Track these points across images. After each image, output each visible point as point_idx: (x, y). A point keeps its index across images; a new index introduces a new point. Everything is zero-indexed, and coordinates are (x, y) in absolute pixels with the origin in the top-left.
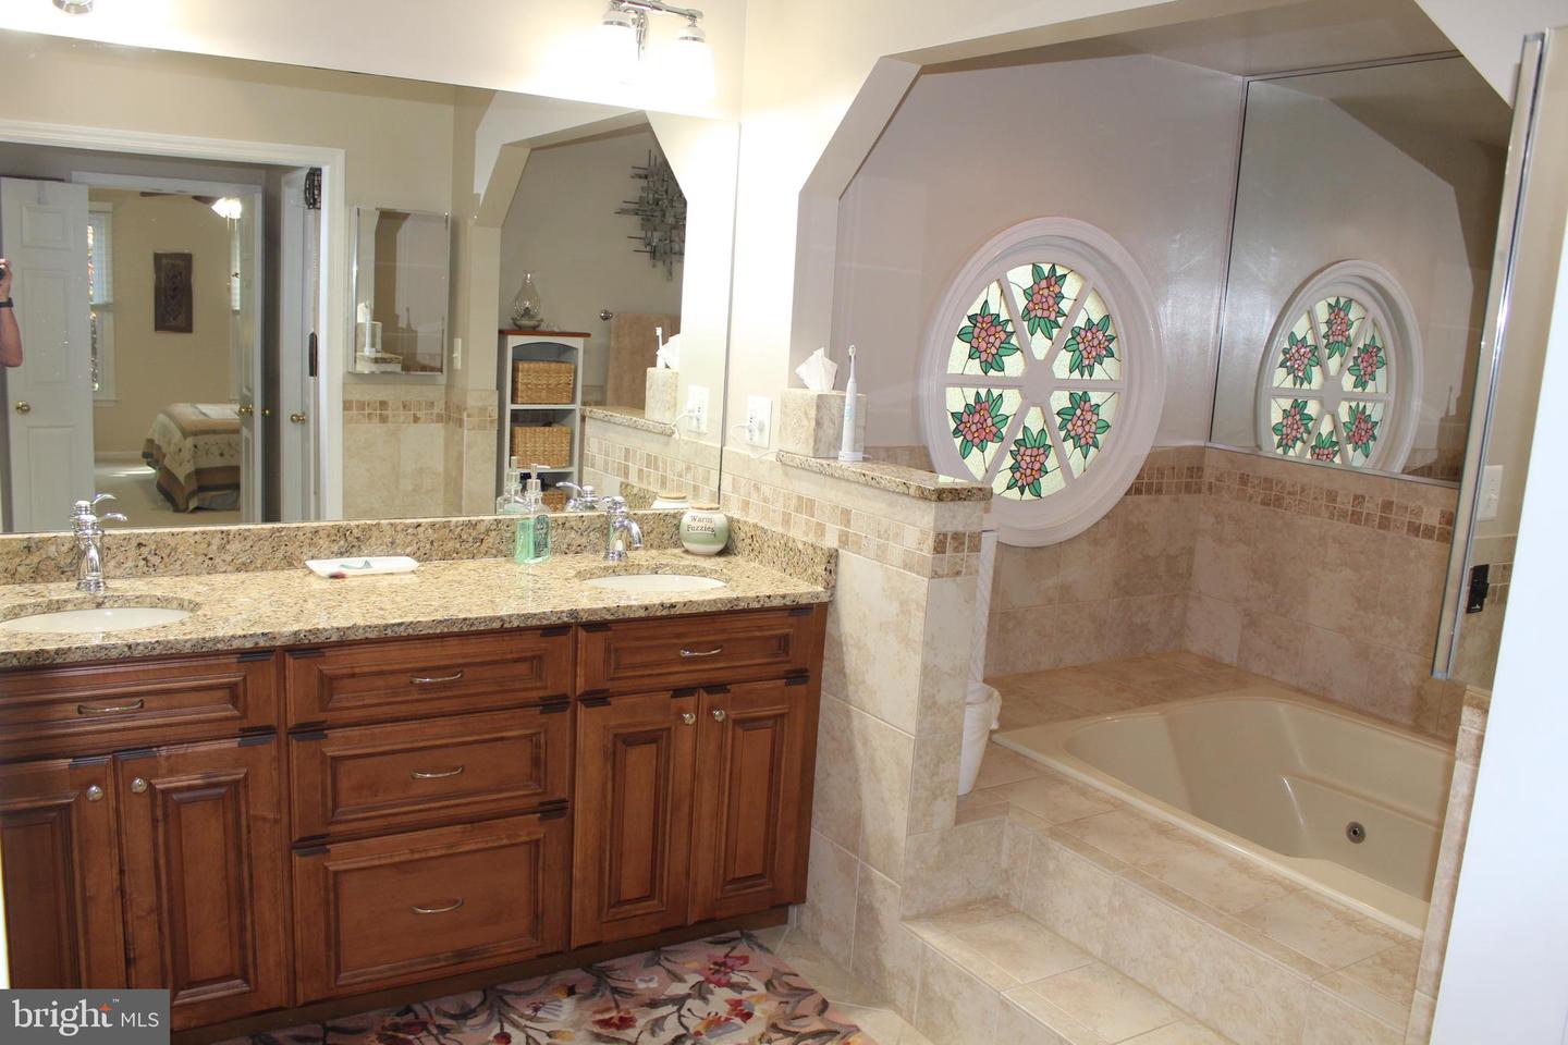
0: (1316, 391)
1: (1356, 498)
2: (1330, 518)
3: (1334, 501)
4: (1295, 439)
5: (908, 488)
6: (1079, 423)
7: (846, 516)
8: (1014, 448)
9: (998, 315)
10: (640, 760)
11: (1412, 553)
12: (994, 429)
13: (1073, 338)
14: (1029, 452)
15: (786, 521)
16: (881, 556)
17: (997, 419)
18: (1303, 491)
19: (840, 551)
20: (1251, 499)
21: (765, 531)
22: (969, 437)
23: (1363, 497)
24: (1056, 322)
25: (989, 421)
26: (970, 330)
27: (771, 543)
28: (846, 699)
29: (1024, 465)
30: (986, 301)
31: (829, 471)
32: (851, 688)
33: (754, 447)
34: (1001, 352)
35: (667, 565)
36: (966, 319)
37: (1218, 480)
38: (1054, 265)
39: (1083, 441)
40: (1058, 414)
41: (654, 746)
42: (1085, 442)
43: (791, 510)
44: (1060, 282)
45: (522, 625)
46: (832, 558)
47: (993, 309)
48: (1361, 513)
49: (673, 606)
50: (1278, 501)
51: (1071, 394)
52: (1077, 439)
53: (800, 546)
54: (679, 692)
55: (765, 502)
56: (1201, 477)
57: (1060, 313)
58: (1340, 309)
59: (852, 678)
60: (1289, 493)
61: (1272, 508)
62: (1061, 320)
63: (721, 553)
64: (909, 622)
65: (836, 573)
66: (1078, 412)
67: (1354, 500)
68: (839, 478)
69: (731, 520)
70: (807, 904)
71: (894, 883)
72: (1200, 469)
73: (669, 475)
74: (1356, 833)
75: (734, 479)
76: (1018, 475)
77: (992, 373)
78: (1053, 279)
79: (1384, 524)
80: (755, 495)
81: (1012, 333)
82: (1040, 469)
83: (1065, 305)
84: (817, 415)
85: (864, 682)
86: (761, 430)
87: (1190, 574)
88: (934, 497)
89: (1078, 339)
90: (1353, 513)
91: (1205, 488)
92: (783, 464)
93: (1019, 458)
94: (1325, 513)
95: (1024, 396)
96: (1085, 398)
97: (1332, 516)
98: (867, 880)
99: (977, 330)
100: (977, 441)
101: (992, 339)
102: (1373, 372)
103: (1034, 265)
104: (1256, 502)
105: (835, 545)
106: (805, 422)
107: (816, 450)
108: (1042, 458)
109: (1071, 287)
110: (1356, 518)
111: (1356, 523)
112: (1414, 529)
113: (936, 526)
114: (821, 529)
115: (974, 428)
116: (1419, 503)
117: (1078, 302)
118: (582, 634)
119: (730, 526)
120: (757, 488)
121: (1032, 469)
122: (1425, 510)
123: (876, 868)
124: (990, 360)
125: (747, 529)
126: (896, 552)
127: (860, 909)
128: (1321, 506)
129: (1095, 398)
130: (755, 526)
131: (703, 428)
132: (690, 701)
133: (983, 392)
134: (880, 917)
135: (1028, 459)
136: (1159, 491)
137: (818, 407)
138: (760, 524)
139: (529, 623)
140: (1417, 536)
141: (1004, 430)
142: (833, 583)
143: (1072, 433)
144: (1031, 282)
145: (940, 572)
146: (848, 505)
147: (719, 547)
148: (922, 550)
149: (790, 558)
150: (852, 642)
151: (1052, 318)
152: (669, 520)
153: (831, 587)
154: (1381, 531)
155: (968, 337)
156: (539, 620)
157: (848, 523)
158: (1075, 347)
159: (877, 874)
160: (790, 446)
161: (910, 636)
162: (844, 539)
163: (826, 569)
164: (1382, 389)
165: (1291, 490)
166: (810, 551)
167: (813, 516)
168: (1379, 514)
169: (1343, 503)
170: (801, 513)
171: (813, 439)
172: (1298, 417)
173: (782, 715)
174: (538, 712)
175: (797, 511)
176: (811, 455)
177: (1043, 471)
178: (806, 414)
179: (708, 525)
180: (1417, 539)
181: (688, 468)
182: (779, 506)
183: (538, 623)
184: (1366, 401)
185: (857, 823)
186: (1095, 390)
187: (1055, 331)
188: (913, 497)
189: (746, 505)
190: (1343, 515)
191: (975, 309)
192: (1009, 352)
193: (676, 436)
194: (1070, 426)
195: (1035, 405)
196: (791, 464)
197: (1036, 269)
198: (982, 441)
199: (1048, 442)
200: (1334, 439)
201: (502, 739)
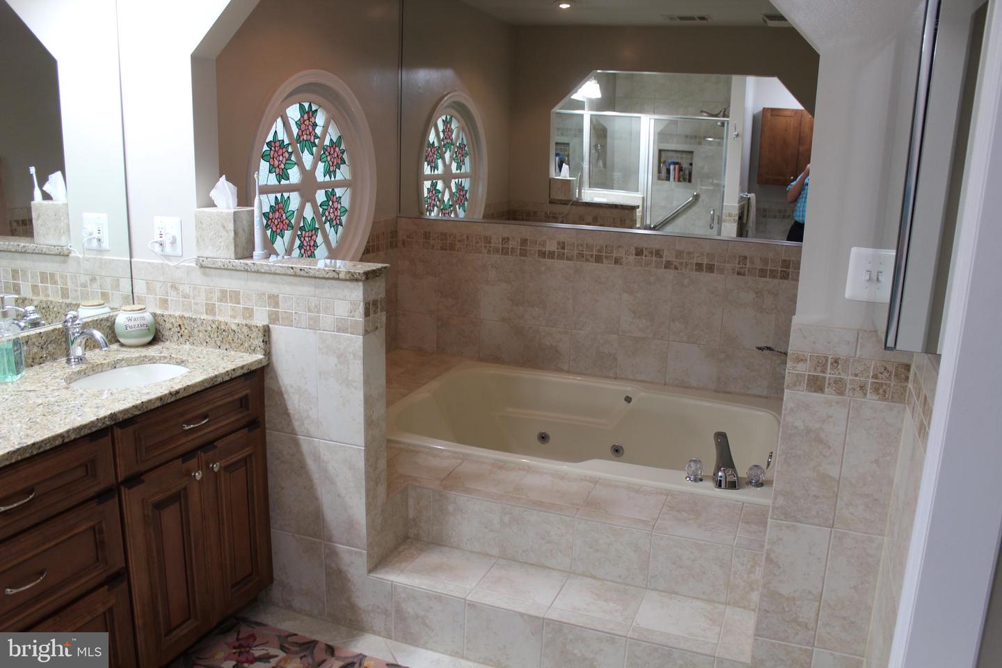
0: (441, 175)
1: (503, 239)
2: (487, 253)
3: (490, 242)
4: (434, 205)
5: (338, 274)
6: (332, 211)
7: (274, 300)
8: (299, 233)
9: (283, 141)
10: (170, 517)
11: (543, 269)
12: (287, 222)
13: (324, 153)
14: (307, 234)
15: (211, 309)
16: (314, 325)
17: (288, 214)
18: (468, 238)
19: (270, 326)
20: (433, 246)
21: (194, 320)
22: (274, 229)
23: (508, 239)
24: (314, 143)
25: (284, 215)
26: (268, 153)
27: (201, 328)
28: (293, 432)
29: (305, 244)
30: (276, 131)
31: (255, 268)
32: (296, 424)
33: (167, 257)
34: (287, 166)
35: (123, 360)
36: (265, 145)
37: (408, 237)
38: (310, 104)
39: (334, 223)
40: (320, 206)
41: (177, 504)
42: (335, 223)
43: (215, 300)
44: (314, 115)
45: (78, 436)
46: (267, 331)
47: (280, 137)
48: (508, 248)
49: (177, 392)
50: (452, 247)
51: (326, 191)
52: (331, 221)
53: (234, 327)
54: (187, 456)
55: (185, 298)
56: (396, 237)
57: (316, 137)
58: (448, 123)
59: (296, 417)
60: (459, 241)
61: (448, 251)
62: (317, 141)
63: (151, 343)
64: (348, 368)
65: (270, 343)
66: (331, 203)
67: (502, 241)
68: (264, 273)
69: (154, 315)
70: (275, 582)
71: (360, 550)
72: (396, 232)
73: (70, 285)
74: (543, 438)
75: (147, 283)
76: (303, 251)
77: (283, 182)
78: (311, 113)
79: (523, 253)
80: (174, 293)
81: (292, 153)
82: (314, 245)
83: (318, 131)
84: (234, 227)
85: (309, 417)
86: (174, 242)
87: (397, 300)
88: (364, 278)
89: (327, 153)
90: (503, 249)
91: (400, 244)
92: (202, 267)
93: (302, 239)
94: (485, 251)
95: (302, 196)
96: (333, 194)
97: (489, 252)
98: (333, 553)
99: (272, 152)
100: (279, 231)
101: (281, 158)
102: (464, 160)
103: (300, 104)
104: (437, 249)
105: (266, 323)
106: (223, 233)
107: (236, 253)
108: (314, 236)
109: (320, 119)
110: (505, 252)
111: (505, 255)
112: (542, 254)
113: (364, 299)
114: (249, 313)
115: (276, 223)
116: (544, 238)
117: (325, 128)
118: (118, 432)
119: (155, 320)
120: (174, 287)
121: (310, 246)
122: (547, 242)
123: (342, 544)
124: (281, 173)
125: (173, 320)
126: (327, 320)
127: (328, 574)
128: (481, 247)
129: (339, 192)
130: (182, 317)
131: (105, 245)
132: (193, 462)
133: (279, 195)
134: (349, 576)
135: (307, 239)
136: (378, 250)
137: (235, 221)
138: (187, 315)
139: (82, 434)
140: (545, 258)
141: (293, 221)
142: (268, 350)
143: (329, 218)
144: (299, 116)
145: (368, 330)
146: (275, 291)
147: (149, 338)
148: (353, 317)
149: (223, 336)
150: (293, 390)
151: (312, 140)
152: (104, 323)
153: (268, 353)
154: (522, 258)
155: (268, 158)
156: (90, 428)
157: (276, 305)
158: (325, 159)
159: (341, 547)
160: (209, 252)
161: (350, 378)
162: (274, 318)
163: (263, 341)
164: (468, 170)
165: (460, 238)
166: (245, 330)
167: (239, 303)
168: (519, 247)
169: (496, 243)
170: (226, 302)
171: (233, 245)
172: (434, 192)
173: (250, 455)
174: (95, 504)
175: (221, 301)
176: (233, 256)
177: (315, 246)
178: (224, 227)
179: (143, 322)
180: (544, 260)
181: (93, 280)
182: (202, 299)
183: (89, 432)
184: (461, 178)
185: (317, 516)
186: (338, 187)
187: (314, 149)
188: (345, 280)
189: (164, 303)
190: (496, 251)
191: (270, 138)
192: (291, 166)
193: (72, 255)
194: (327, 214)
195: (308, 201)
196: (214, 266)
197: (302, 107)
198: (281, 231)
199: (317, 226)
200: (450, 203)
201: (75, 535)
